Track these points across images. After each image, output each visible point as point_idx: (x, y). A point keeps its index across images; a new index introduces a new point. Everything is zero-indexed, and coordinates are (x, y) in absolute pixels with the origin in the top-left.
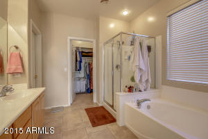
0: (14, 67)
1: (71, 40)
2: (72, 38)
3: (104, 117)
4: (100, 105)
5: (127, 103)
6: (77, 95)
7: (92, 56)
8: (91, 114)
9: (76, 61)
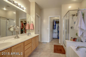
0: (31, 28)
1: (50, 17)
2: (50, 16)
3: (61, 50)
4: (61, 45)
5: (71, 46)
6: (53, 39)
7: (59, 23)
8: (56, 47)
9: (53, 25)
